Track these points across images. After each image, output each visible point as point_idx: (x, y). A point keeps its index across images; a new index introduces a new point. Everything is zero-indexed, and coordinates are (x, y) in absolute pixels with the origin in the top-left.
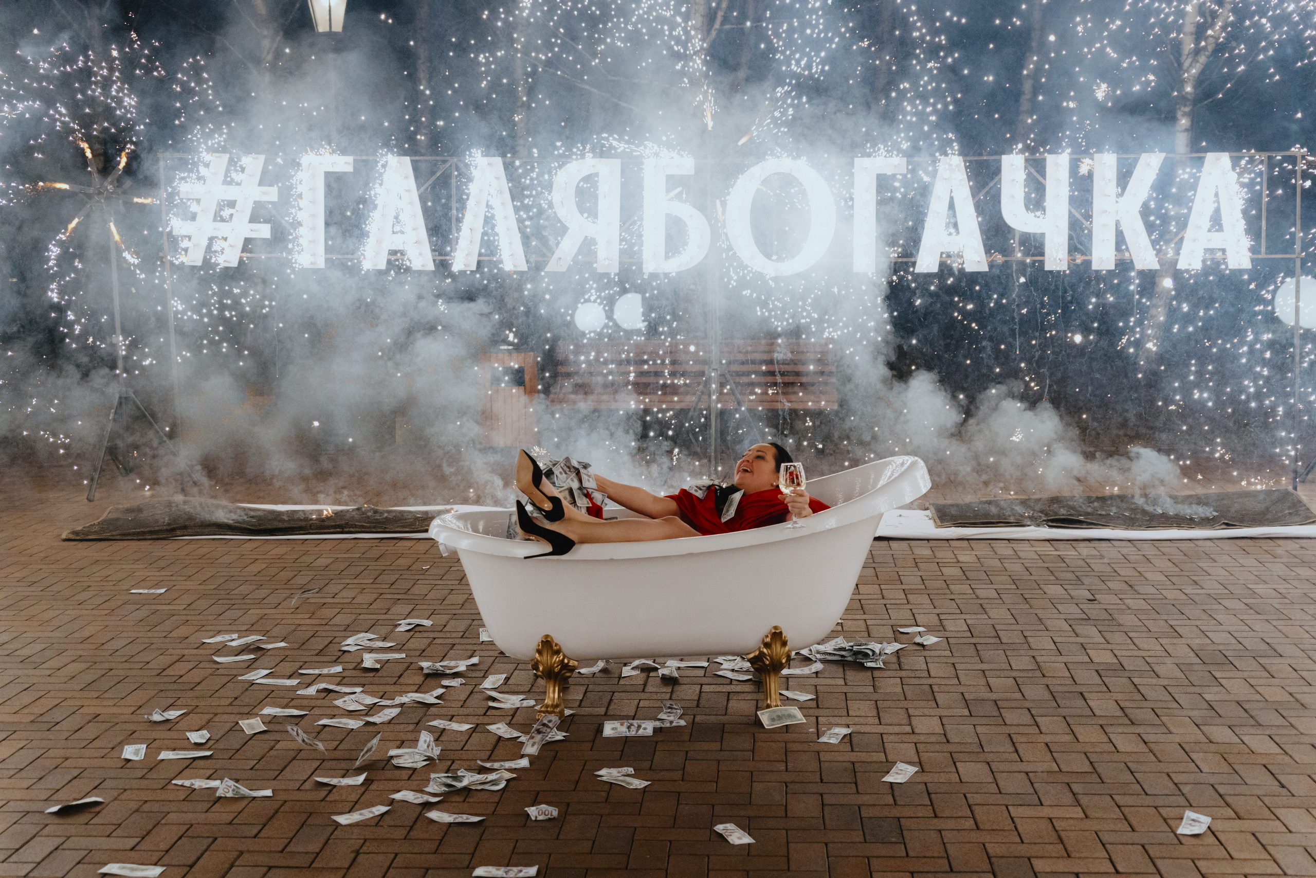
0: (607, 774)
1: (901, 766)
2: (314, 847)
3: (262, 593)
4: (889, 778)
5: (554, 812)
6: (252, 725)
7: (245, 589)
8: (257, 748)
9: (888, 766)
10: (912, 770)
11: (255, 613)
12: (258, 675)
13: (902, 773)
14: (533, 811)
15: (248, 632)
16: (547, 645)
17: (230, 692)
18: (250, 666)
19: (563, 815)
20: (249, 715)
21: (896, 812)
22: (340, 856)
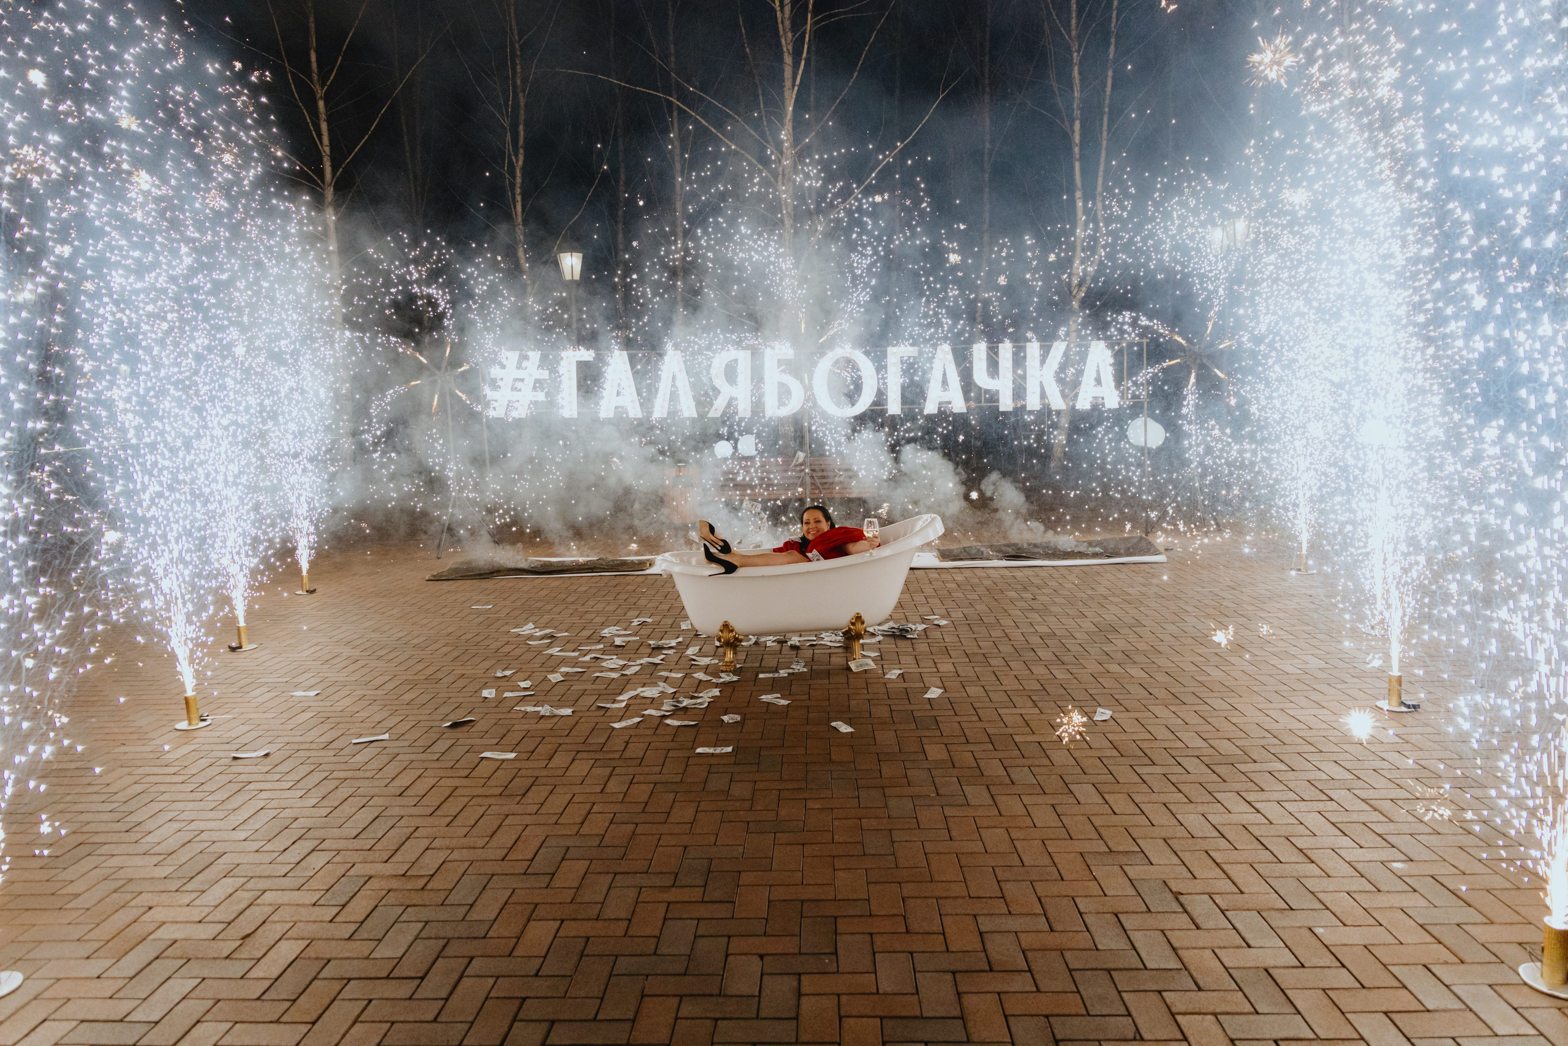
0: (765, 698)
1: (933, 689)
2: (602, 740)
3: (549, 607)
4: (927, 696)
5: (738, 718)
6: (555, 677)
7: (539, 604)
8: (561, 689)
9: (926, 689)
10: (940, 691)
11: (546, 618)
12: (555, 651)
13: (934, 693)
14: (726, 718)
15: (545, 627)
16: (726, 626)
17: (539, 660)
18: (549, 646)
19: (744, 719)
20: (553, 672)
21: (934, 713)
22: (618, 744)
